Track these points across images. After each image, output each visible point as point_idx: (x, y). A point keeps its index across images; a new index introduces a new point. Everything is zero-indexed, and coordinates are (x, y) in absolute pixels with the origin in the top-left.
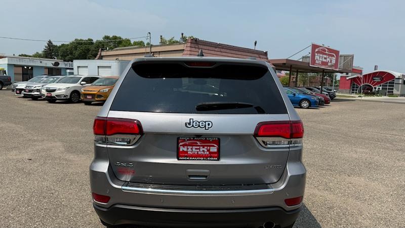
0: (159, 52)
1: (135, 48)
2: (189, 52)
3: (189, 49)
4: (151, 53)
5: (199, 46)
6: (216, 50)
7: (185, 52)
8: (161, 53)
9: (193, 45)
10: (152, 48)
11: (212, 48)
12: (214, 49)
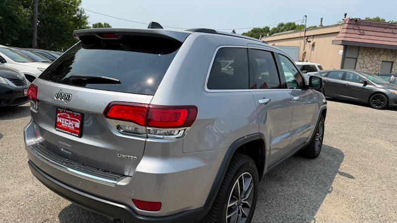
0: (313, 36)
1: (291, 33)
2: (344, 35)
3: (345, 31)
4: (305, 37)
5: (360, 27)
6: (385, 31)
7: (340, 35)
8: (315, 37)
9: (351, 27)
10: (307, 32)
11: (379, 29)
12: (382, 29)
